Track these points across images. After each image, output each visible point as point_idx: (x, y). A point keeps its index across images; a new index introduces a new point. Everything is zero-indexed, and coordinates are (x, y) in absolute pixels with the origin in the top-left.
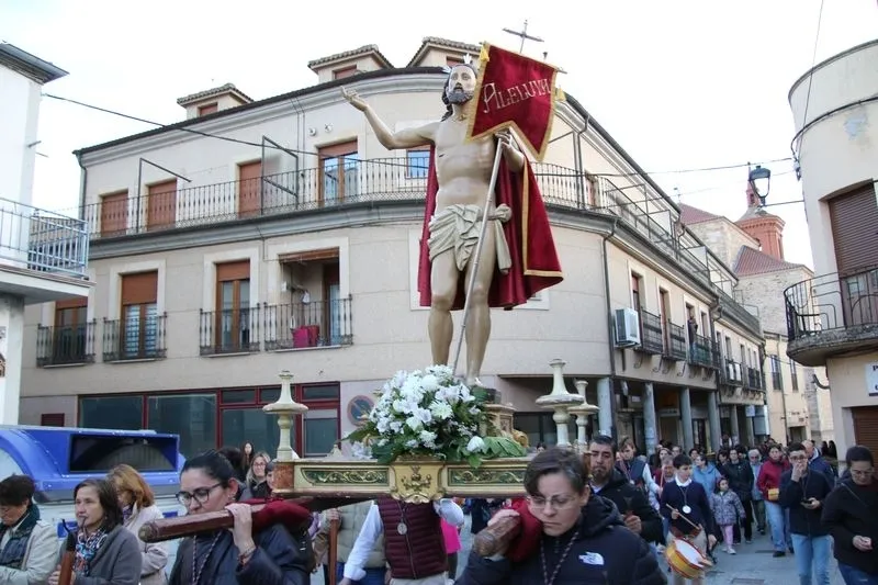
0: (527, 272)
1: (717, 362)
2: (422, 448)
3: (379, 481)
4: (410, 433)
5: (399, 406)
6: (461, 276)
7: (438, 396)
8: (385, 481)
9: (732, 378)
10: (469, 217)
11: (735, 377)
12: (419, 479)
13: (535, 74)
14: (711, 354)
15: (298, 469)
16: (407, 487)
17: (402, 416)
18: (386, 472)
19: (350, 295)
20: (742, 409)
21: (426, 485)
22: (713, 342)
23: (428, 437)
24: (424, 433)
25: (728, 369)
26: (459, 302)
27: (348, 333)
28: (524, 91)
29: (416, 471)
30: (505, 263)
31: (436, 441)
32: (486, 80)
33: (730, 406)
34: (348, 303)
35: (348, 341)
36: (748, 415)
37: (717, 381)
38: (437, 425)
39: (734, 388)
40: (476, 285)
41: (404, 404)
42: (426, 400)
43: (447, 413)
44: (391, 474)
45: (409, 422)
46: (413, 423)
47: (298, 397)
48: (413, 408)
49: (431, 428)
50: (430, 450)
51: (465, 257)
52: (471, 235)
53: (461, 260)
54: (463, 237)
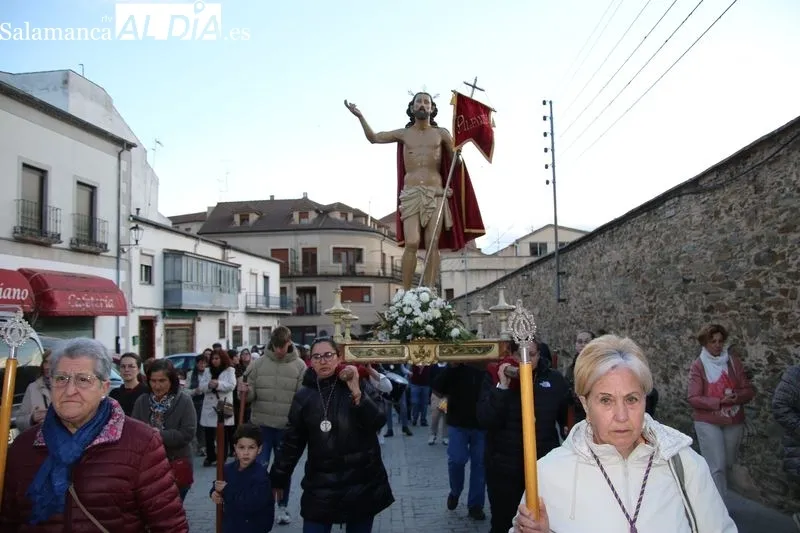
0: (466, 231)
2: (427, 334)
3: (398, 354)
4: (417, 325)
5: (407, 311)
6: (423, 231)
7: (431, 304)
8: (402, 354)
10: (429, 194)
12: (424, 352)
15: (347, 348)
16: (417, 357)
17: (411, 316)
18: (402, 349)
21: (428, 355)
23: (430, 328)
24: (429, 326)
26: (422, 245)
27: (319, 312)
28: (479, 120)
29: (422, 347)
30: (449, 224)
31: (434, 331)
35: (319, 314)
38: (434, 322)
40: (433, 236)
41: (410, 310)
42: (425, 307)
43: (438, 315)
44: (406, 349)
45: (416, 320)
46: (419, 321)
47: (303, 329)
48: (417, 312)
49: (431, 323)
50: (431, 336)
51: (427, 219)
52: (431, 206)
53: (424, 221)
54: (426, 207)
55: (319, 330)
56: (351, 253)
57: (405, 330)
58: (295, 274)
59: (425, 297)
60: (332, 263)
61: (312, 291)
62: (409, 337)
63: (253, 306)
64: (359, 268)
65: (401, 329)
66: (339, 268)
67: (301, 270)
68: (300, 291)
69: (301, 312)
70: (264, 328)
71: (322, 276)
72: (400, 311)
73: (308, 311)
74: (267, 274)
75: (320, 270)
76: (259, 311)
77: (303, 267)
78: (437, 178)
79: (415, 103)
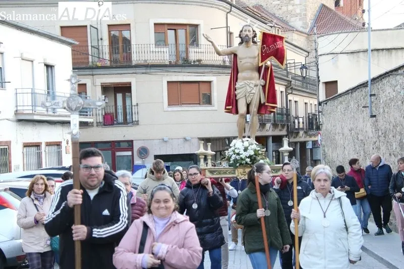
0: (267, 104)
1: (288, 120)
2: (246, 163)
3: (232, 173)
4: (242, 159)
5: (237, 151)
7: (249, 148)
8: (234, 173)
9: (297, 127)
11: (299, 126)
12: (245, 172)
13: (278, 40)
14: (285, 116)
15: (207, 171)
16: (242, 175)
17: (238, 154)
18: (234, 171)
19: (137, 104)
20: (303, 144)
22: (287, 109)
23: (248, 160)
25: (294, 122)
26: (248, 113)
27: (137, 120)
28: (275, 46)
29: (244, 170)
30: (263, 101)
31: (250, 161)
32: (263, 44)
33: (296, 143)
34: (136, 107)
35: (137, 123)
36: (307, 147)
37: (287, 130)
38: (250, 157)
39: (298, 133)
41: (239, 150)
42: (246, 149)
43: (252, 153)
44: (236, 171)
45: (241, 156)
46: (243, 156)
47: (113, 146)
48: (242, 152)
49: (248, 157)
50: (249, 164)
51: (250, 99)
52: (252, 92)
53: (249, 100)
54: (250, 93)
55: (137, 146)
56: (181, 33)
57: (236, 161)
58: (99, 64)
59: (246, 144)
60: (153, 48)
61: (125, 89)
62: (238, 165)
63: (27, 109)
64: (194, 55)
65: (234, 160)
66: (165, 55)
67: (107, 57)
68: (106, 89)
69: (109, 120)
70: (49, 144)
71: (137, 66)
72: (234, 151)
73: (120, 118)
74: (50, 62)
75: (135, 58)
76: (36, 118)
77: (111, 54)
78: (257, 75)
79: (243, 32)
